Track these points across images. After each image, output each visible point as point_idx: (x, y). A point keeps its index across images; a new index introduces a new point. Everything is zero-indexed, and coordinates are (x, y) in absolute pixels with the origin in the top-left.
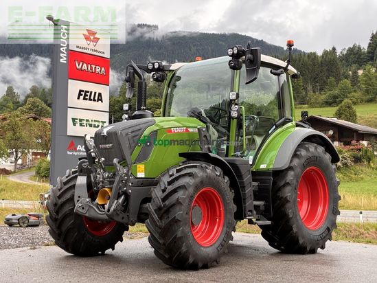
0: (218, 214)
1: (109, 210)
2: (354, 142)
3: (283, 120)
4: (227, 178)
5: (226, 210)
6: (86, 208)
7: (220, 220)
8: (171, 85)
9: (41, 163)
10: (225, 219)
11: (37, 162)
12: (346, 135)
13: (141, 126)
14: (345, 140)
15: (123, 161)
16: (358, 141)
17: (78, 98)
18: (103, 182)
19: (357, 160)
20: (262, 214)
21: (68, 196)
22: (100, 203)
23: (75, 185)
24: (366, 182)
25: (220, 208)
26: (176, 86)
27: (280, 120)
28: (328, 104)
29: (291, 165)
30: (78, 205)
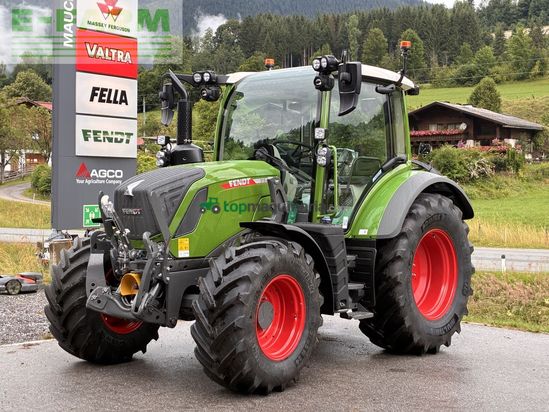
0: (297, 310)
1: (136, 309)
2: (496, 141)
3: (392, 160)
4: (309, 259)
5: (307, 304)
6: (104, 302)
7: (299, 318)
8: (229, 106)
9: (39, 171)
10: (307, 318)
11: (34, 169)
12: (483, 130)
13: (184, 181)
14: (483, 137)
15: (157, 236)
16: (501, 139)
17: (92, 100)
18: (127, 264)
19: (500, 167)
20: (360, 302)
21: (76, 279)
22: (123, 294)
23: (86, 263)
24: (512, 199)
25: (299, 301)
26: (235, 107)
27: (388, 160)
28: (460, 82)
29: (404, 230)
30: (92, 297)
